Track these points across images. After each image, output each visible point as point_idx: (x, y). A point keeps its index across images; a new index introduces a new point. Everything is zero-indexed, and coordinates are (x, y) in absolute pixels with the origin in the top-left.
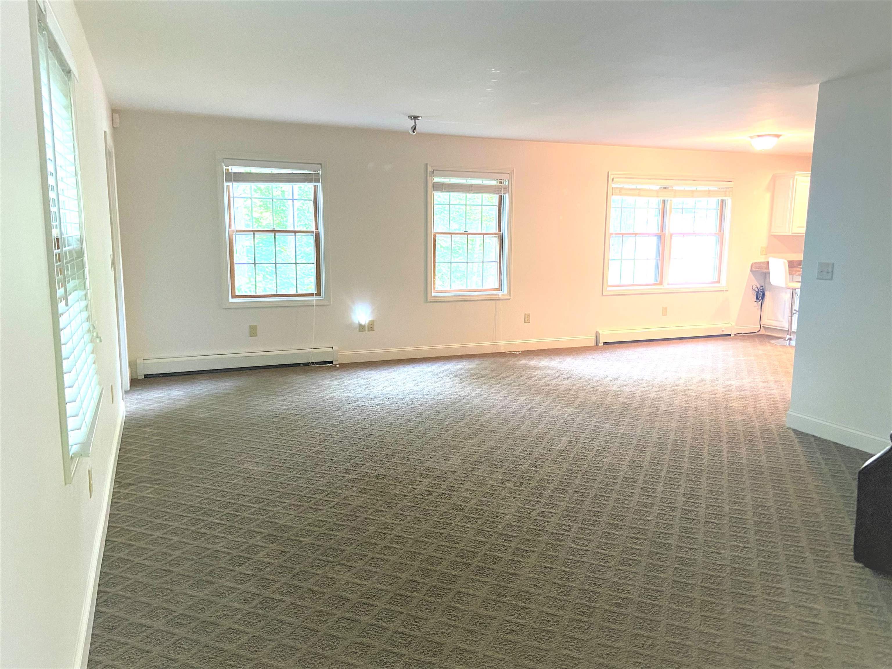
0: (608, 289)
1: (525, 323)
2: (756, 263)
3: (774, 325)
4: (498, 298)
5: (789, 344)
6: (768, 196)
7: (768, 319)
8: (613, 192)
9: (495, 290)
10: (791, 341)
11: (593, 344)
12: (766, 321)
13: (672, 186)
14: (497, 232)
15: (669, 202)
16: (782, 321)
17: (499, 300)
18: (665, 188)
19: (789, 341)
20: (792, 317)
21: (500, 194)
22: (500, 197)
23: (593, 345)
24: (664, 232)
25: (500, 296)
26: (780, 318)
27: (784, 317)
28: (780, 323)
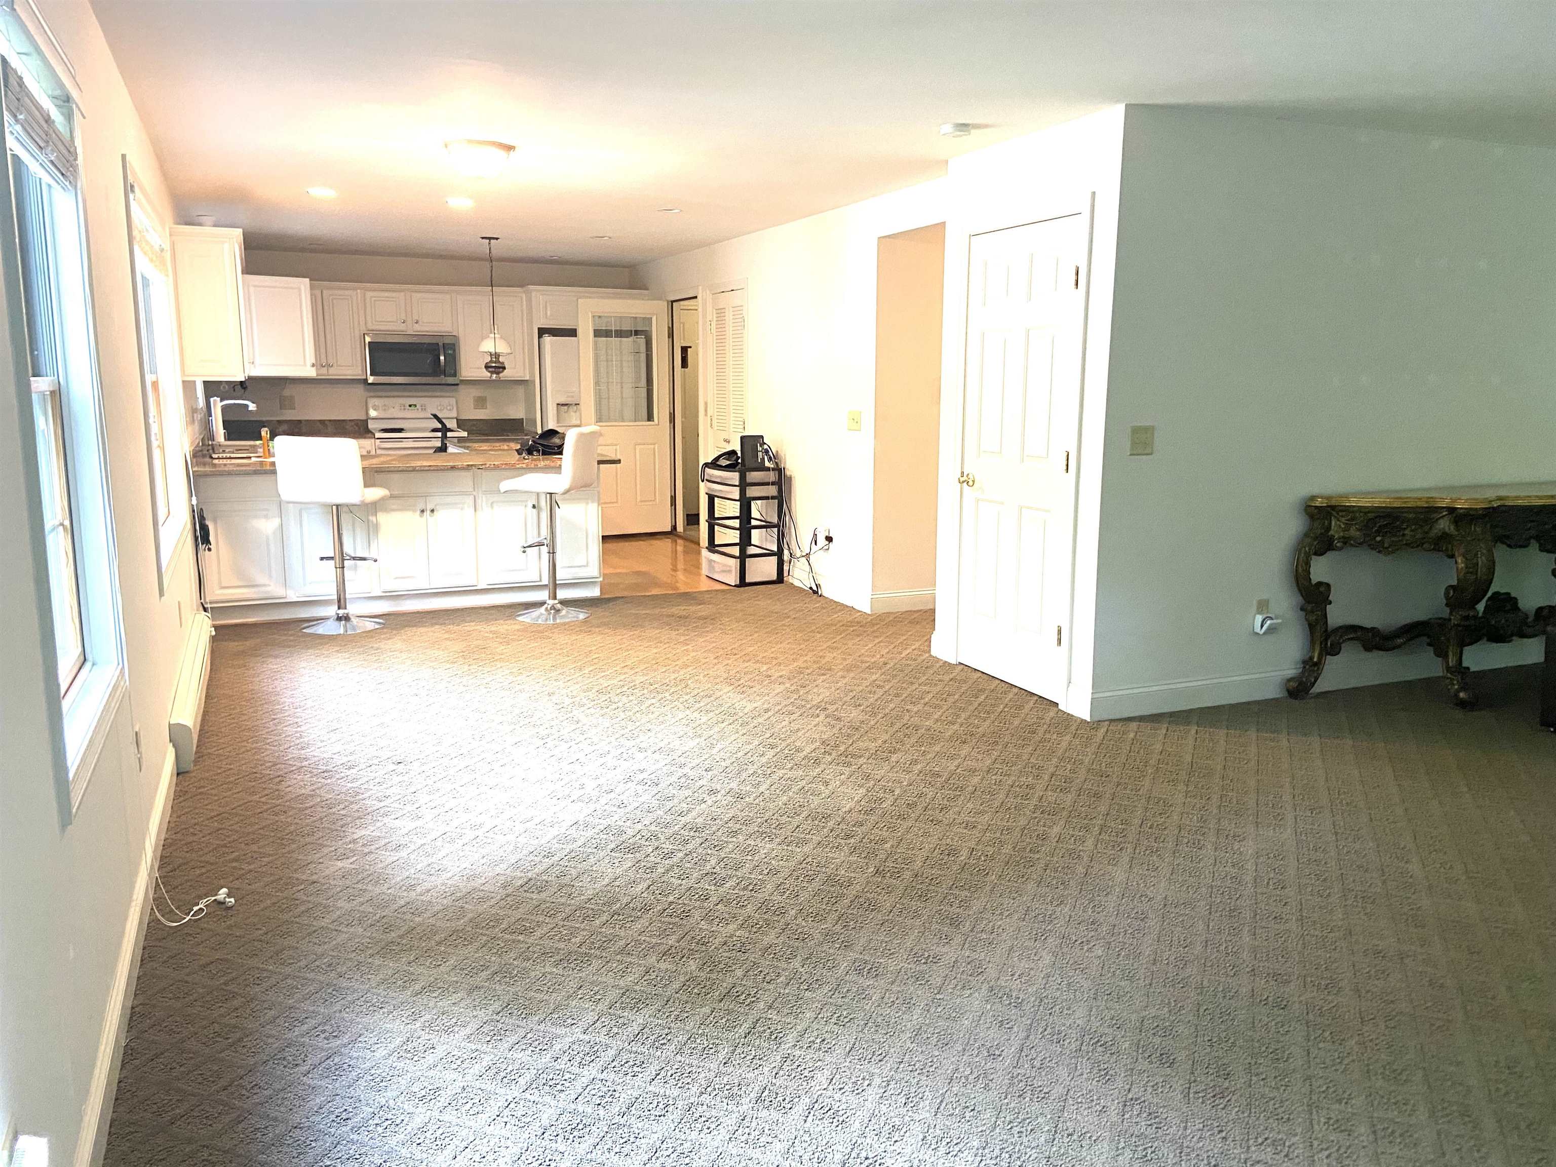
3: (236, 597)
7: (223, 587)
10: (348, 624)
12: (219, 591)
16: (267, 586)
19: (343, 622)
26: (261, 579)
27: (270, 576)
28: (263, 589)
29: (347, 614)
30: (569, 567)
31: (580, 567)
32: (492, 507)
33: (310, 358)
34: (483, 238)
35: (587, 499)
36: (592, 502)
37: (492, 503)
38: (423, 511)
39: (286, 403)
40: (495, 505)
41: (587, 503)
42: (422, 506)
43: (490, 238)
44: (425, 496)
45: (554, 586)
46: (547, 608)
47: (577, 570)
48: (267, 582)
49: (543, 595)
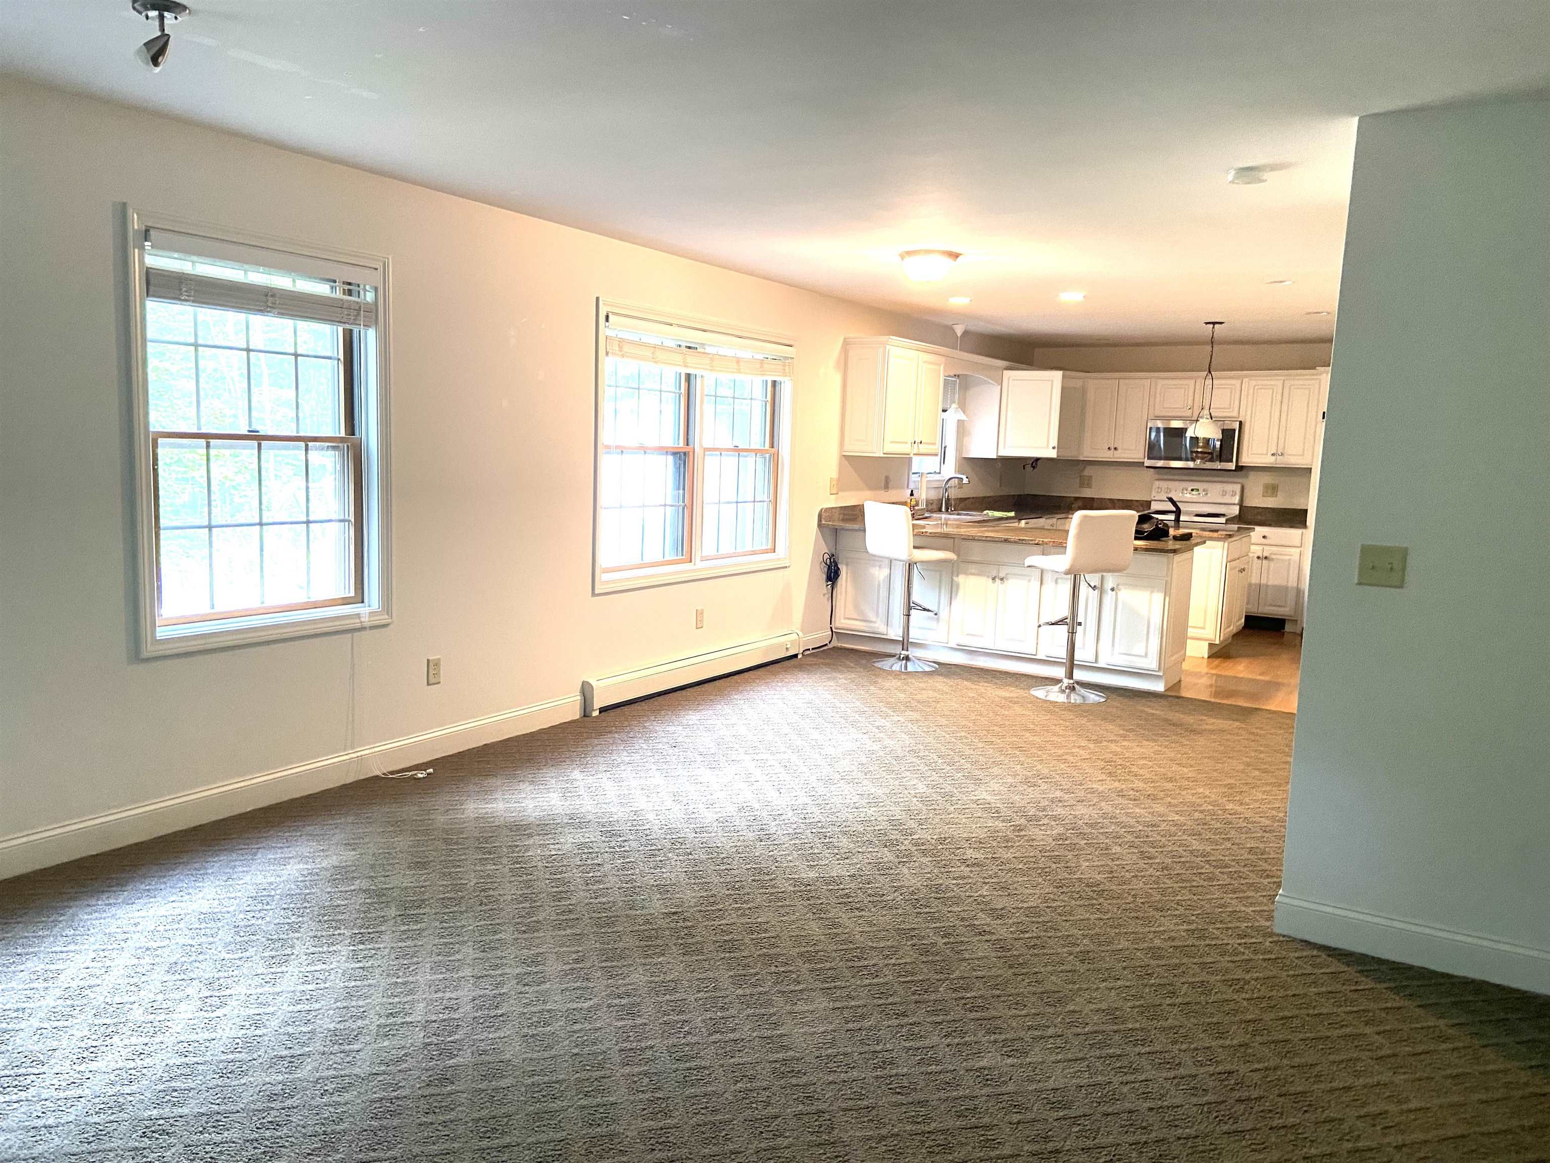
0: (606, 577)
1: (428, 684)
2: (827, 510)
3: (854, 627)
4: (358, 626)
5: (906, 668)
6: (838, 378)
7: (846, 618)
8: (608, 347)
9: (346, 601)
10: (908, 664)
11: (576, 715)
12: (843, 621)
13: (703, 345)
14: (343, 434)
15: (698, 380)
16: (875, 622)
17: (363, 629)
18: (689, 348)
19: (904, 662)
20: (909, 615)
21: (348, 327)
22: (348, 333)
23: (578, 717)
24: (691, 446)
25: (365, 619)
26: (871, 616)
27: (877, 614)
28: (872, 625)
29: (908, 656)
30: (1126, 654)
31: (1136, 656)
32: (1056, 582)
33: (1054, 442)
34: (1207, 323)
35: (1153, 587)
36: (1158, 591)
37: (1057, 579)
38: (994, 579)
39: (1086, 482)
40: (1059, 581)
41: (1152, 592)
42: (994, 574)
43: (1214, 323)
44: (1000, 564)
45: (1071, 665)
46: (1061, 687)
47: (1134, 659)
48: (874, 620)
49: (1059, 672)
